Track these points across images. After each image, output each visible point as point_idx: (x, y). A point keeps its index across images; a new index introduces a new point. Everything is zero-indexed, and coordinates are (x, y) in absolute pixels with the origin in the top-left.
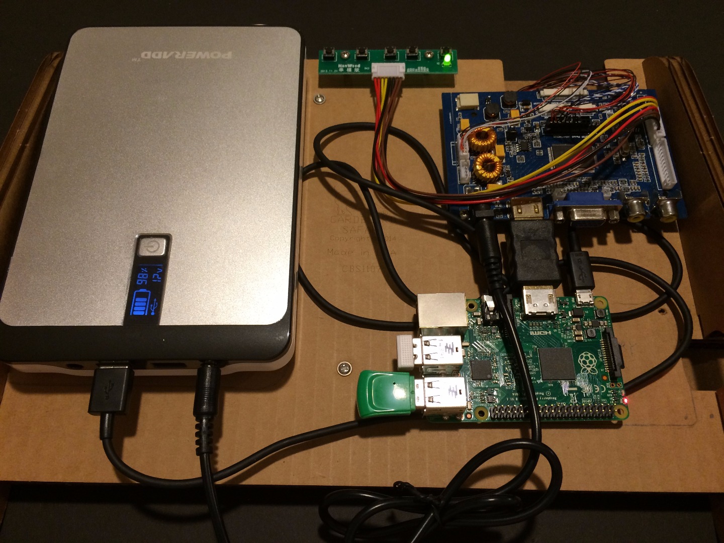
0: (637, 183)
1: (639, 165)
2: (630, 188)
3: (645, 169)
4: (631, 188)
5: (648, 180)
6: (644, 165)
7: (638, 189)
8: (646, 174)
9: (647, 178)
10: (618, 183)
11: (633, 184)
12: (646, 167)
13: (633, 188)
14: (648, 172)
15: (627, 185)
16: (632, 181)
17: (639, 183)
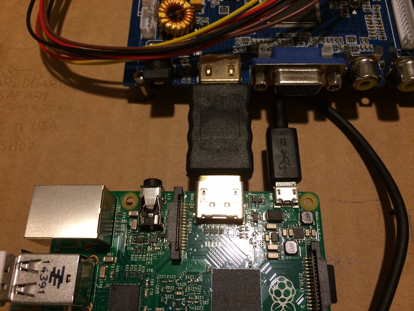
0: (369, 40)
1: (374, 19)
2: (359, 46)
3: (380, 24)
4: (361, 48)
5: (383, 38)
6: (379, 19)
7: (370, 48)
8: (381, 30)
9: (382, 35)
10: (345, 40)
11: (364, 42)
12: (382, 22)
13: (363, 47)
14: (383, 28)
15: (356, 43)
16: (362, 38)
17: (371, 42)
